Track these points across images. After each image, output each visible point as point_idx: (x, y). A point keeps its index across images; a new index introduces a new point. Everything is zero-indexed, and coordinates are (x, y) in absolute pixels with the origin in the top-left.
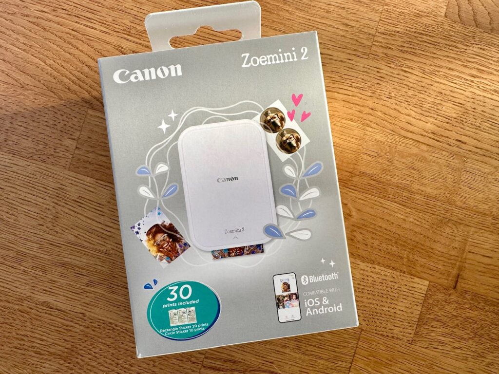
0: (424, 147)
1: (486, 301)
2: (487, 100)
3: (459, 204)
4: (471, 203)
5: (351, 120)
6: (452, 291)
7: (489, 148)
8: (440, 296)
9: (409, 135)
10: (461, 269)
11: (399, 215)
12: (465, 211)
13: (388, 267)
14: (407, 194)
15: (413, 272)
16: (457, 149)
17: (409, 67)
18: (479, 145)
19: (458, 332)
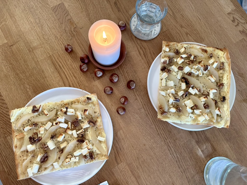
0: (28, 22)
1: (13, 53)
2: (45, 24)
3: (24, 35)
4: (26, 37)
5: (22, 9)
6: (9, 46)
7: (37, 31)
8: (7, 46)
9: (28, 19)
10: (14, 44)
11: (13, 29)
12: (24, 37)
13: (4, 34)
14: (18, 27)
15: (6, 38)
16: (32, 27)
17: (38, 10)
18: (36, 29)
19: (3, 53)
